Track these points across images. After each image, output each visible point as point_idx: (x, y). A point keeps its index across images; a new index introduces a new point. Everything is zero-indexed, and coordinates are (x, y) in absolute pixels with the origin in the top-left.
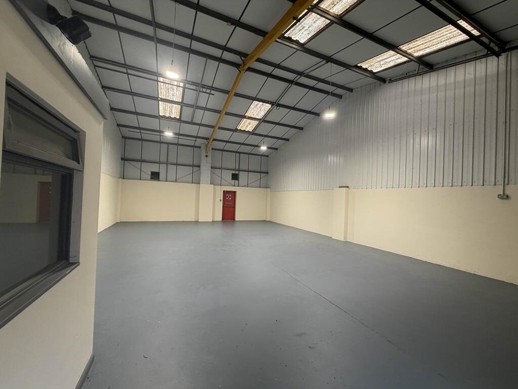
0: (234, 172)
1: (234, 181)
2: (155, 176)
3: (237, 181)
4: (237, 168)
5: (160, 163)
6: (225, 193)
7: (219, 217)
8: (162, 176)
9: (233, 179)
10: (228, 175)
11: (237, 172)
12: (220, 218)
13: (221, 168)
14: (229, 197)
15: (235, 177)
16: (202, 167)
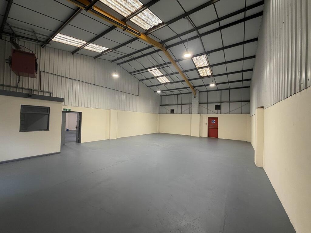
0: (217, 104)
1: (217, 110)
2: (172, 111)
3: (219, 111)
4: (219, 101)
5: (174, 105)
6: (210, 119)
7: (205, 134)
8: (175, 111)
9: (216, 109)
10: (213, 107)
11: (219, 104)
12: (206, 136)
13: (207, 103)
14: (213, 122)
15: (218, 107)
16: (192, 104)
